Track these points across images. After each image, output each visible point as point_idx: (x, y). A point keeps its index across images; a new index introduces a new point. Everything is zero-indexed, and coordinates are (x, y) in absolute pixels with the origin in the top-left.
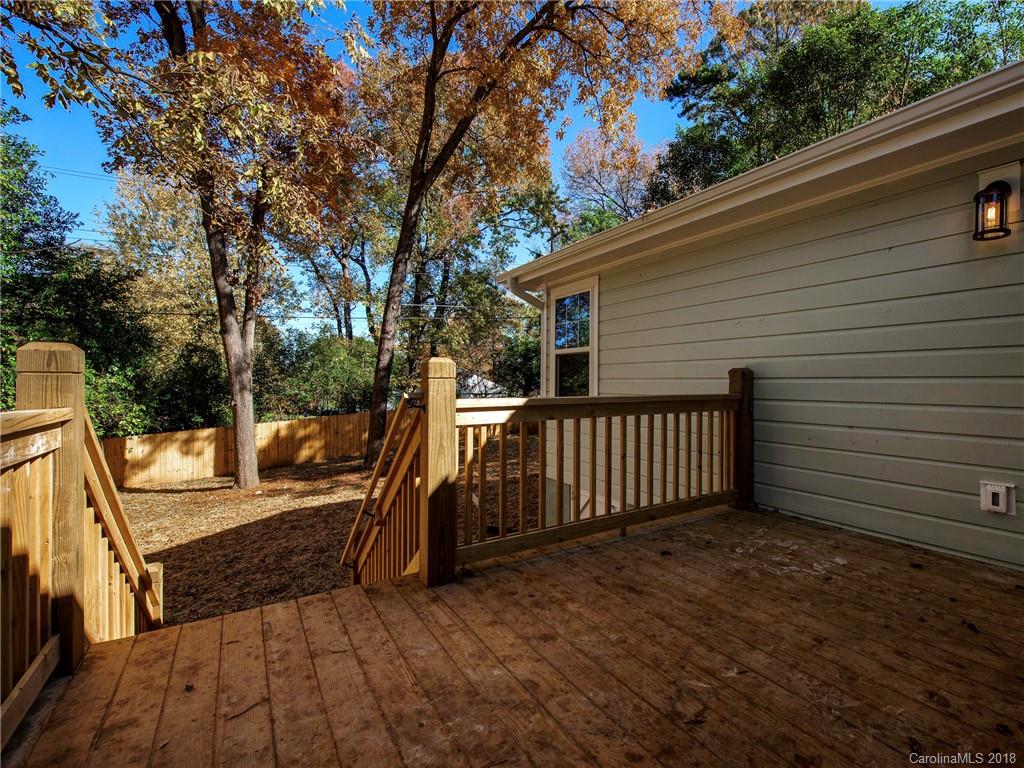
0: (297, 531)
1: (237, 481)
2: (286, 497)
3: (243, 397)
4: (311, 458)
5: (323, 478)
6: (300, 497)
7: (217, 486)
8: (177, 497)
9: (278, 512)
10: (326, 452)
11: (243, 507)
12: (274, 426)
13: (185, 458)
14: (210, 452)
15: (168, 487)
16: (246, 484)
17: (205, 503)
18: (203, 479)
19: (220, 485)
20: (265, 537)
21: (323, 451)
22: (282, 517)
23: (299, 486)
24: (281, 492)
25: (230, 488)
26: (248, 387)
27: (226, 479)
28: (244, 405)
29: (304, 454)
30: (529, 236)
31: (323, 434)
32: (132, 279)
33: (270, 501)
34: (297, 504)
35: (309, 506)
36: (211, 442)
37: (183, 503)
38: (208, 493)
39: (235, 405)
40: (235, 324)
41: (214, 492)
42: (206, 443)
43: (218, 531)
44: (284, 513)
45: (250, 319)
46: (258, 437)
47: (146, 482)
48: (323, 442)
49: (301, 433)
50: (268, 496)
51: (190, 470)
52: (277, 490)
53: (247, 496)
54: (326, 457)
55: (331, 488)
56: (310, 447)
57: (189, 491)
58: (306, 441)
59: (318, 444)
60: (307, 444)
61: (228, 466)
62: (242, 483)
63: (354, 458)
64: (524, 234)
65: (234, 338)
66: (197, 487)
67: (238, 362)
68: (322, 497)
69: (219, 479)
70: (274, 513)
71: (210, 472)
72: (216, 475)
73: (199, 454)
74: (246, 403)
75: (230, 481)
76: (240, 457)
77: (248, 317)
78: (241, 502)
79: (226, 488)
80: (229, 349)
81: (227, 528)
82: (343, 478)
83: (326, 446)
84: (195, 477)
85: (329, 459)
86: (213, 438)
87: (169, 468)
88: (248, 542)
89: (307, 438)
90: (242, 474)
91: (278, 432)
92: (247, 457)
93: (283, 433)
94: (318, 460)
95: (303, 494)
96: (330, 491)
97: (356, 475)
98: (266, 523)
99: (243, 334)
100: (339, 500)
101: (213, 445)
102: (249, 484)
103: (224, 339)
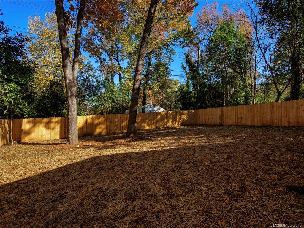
0: (102, 171)
1: (68, 141)
2: (92, 149)
3: (72, 100)
4: (101, 133)
5: (108, 141)
6: (98, 149)
7: (60, 142)
8: (40, 147)
9: (88, 157)
10: (106, 130)
11: (70, 153)
12: (85, 117)
13: (47, 131)
14: (58, 128)
15: (39, 142)
16: (72, 142)
17: (52, 150)
18: (54, 140)
19: (61, 142)
20: (82, 176)
21: (105, 130)
22: (92, 161)
23: (97, 144)
24: (88, 147)
25: (65, 143)
26: (74, 94)
27: (64, 140)
28: (72, 103)
29: (98, 130)
30: (183, 48)
31: (105, 122)
32: (24, 42)
33: (84, 150)
34: (97, 153)
35: (105, 154)
36: (59, 124)
37: (42, 150)
38: (54, 146)
39: (68, 103)
40: (69, 63)
41: (57, 145)
42: (56, 124)
43: (54, 168)
44: (91, 158)
45: (76, 62)
46: (78, 122)
47: (30, 140)
48: (105, 126)
49: (97, 121)
50: (83, 148)
51: (49, 136)
52: (86, 146)
53: (72, 148)
54: (106, 132)
55: (113, 145)
56: (100, 128)
57: (47, 144)
58: (98, 125)
59: (103, 126)
60: (99, 127)
61: (65, 134)
62: (71, 141)
63: (118, 134)
64: (181, 48)
65: (68, 71)
66: (51, 143)
67: (70, 82)
68: (111, 150)
69: (61, 140)
70: (86, 158)
71: (58, 137)
72: (60, 138)
73: (53, 129)
74: (73, 103)
75: (65, 141)
76: (70, 129)
77: (75, 60)
78: (70, 151)
79: (63, 143)
80: (66, 75)
81: (60, 166)
82: (118, 141)
83: (106, 128)
84: (51, 139)
85: (108, 133)
86: (59, 122)
87: (40, 134)
88: (71, 179)
89: (99, 124)
90: (70, 137)
91: (87, 120)
92: (73, 129)
93: (89, 121)
94: (103, 133)
95: (100, 148)
96: (113, 147)
97: (124, 140)
98: (82, 164)
99: (73, 69)
100: (121, 152)
101: (59, 125)
102: (74, 142)
103: (64, 70)
